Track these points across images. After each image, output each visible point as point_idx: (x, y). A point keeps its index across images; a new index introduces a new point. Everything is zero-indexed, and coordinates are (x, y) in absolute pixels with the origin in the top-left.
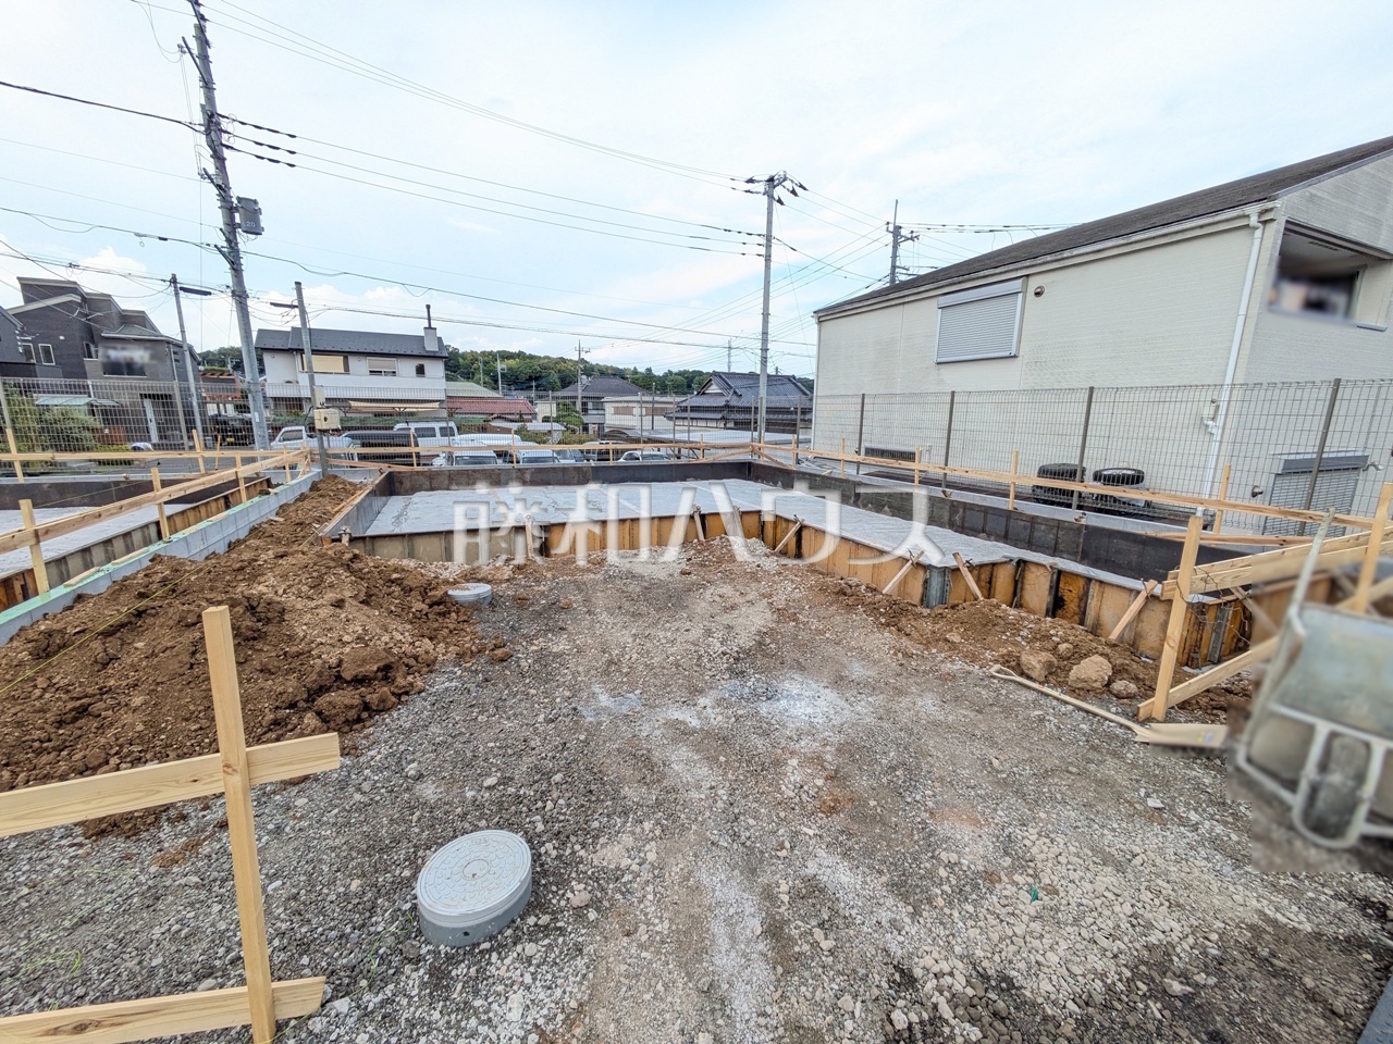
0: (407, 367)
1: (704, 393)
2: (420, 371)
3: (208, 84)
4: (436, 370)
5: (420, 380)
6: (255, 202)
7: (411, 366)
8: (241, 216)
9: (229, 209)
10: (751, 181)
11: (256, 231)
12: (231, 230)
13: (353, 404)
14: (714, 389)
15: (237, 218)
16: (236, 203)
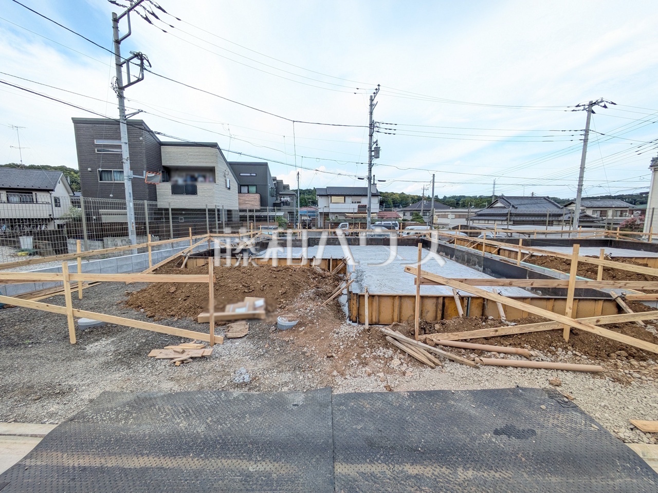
0: (365, 200)
1: (492, 207)
3: (371, 112)
4: (375, 200)
8: (375, 152)
10: (578, 106)
11: (378, 157)
13: (347, 214)
14: (499, 205)
15: (373, 153)
16: (373, 149)
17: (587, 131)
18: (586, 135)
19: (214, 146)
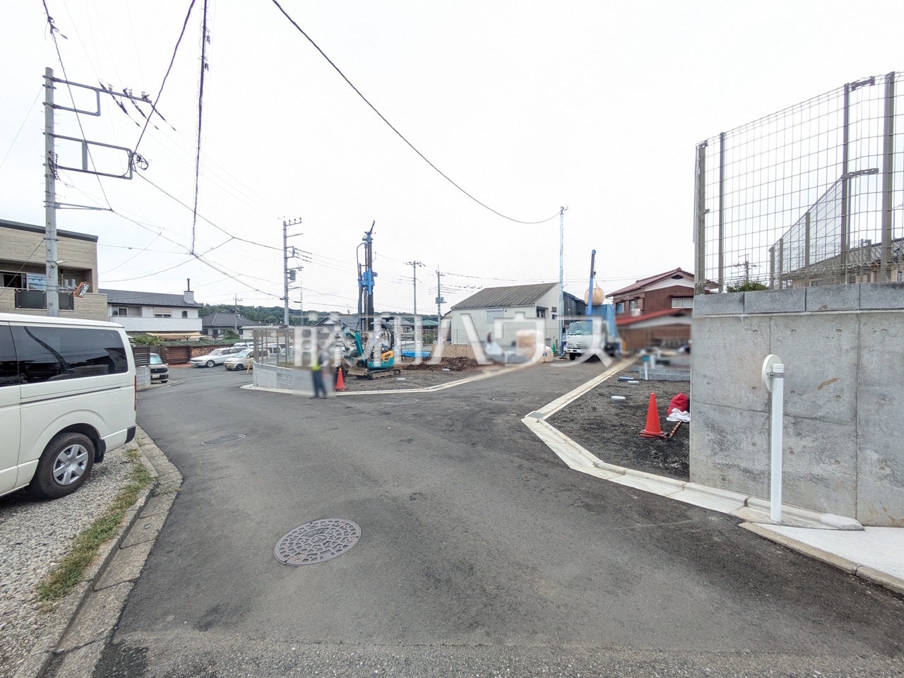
0: (177, 313)
2: (185, 314)
3: (285, 239)
4: (193, 314)
5: (185, 320)
6: (294, 271)
7: (178, 313)
9: (287, 273)
10: (411, 263)
11: (293, 279)
15: (289, 275)
16: (288, 271)
17: (415, 279)
18: (415, 281)
19: (93, 239)
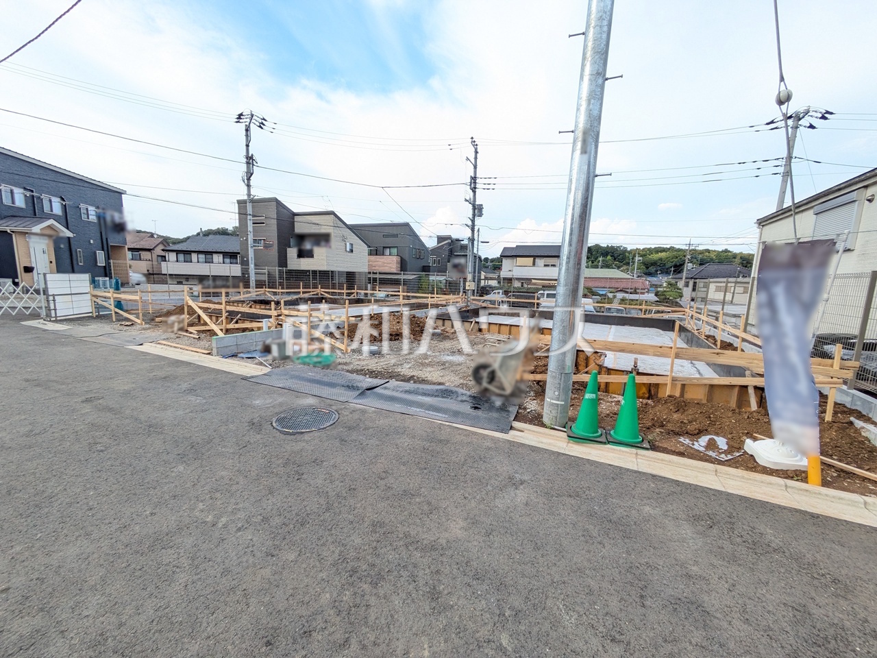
3: (475, 167)
6: (482, 205)
8: (477, 210)
9: (474, 209)
11: (480, 215)
12: (474, 215)
15: (476, 212)
16: (476, 207)
17: (789, 159)
18: (788, 165)
19: (332, 213)
